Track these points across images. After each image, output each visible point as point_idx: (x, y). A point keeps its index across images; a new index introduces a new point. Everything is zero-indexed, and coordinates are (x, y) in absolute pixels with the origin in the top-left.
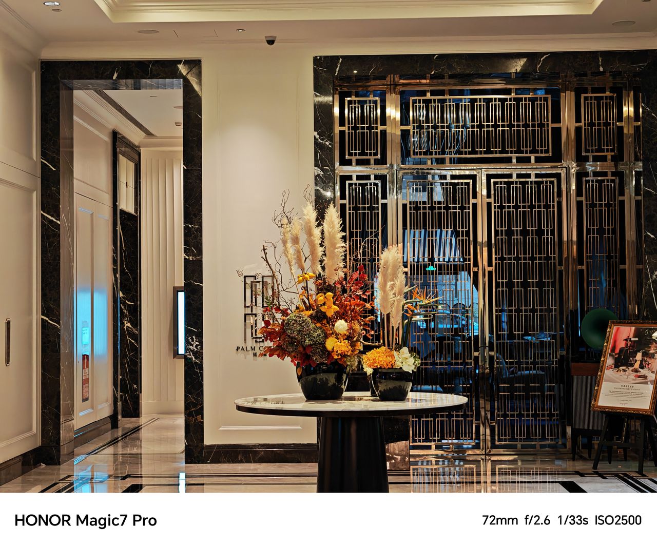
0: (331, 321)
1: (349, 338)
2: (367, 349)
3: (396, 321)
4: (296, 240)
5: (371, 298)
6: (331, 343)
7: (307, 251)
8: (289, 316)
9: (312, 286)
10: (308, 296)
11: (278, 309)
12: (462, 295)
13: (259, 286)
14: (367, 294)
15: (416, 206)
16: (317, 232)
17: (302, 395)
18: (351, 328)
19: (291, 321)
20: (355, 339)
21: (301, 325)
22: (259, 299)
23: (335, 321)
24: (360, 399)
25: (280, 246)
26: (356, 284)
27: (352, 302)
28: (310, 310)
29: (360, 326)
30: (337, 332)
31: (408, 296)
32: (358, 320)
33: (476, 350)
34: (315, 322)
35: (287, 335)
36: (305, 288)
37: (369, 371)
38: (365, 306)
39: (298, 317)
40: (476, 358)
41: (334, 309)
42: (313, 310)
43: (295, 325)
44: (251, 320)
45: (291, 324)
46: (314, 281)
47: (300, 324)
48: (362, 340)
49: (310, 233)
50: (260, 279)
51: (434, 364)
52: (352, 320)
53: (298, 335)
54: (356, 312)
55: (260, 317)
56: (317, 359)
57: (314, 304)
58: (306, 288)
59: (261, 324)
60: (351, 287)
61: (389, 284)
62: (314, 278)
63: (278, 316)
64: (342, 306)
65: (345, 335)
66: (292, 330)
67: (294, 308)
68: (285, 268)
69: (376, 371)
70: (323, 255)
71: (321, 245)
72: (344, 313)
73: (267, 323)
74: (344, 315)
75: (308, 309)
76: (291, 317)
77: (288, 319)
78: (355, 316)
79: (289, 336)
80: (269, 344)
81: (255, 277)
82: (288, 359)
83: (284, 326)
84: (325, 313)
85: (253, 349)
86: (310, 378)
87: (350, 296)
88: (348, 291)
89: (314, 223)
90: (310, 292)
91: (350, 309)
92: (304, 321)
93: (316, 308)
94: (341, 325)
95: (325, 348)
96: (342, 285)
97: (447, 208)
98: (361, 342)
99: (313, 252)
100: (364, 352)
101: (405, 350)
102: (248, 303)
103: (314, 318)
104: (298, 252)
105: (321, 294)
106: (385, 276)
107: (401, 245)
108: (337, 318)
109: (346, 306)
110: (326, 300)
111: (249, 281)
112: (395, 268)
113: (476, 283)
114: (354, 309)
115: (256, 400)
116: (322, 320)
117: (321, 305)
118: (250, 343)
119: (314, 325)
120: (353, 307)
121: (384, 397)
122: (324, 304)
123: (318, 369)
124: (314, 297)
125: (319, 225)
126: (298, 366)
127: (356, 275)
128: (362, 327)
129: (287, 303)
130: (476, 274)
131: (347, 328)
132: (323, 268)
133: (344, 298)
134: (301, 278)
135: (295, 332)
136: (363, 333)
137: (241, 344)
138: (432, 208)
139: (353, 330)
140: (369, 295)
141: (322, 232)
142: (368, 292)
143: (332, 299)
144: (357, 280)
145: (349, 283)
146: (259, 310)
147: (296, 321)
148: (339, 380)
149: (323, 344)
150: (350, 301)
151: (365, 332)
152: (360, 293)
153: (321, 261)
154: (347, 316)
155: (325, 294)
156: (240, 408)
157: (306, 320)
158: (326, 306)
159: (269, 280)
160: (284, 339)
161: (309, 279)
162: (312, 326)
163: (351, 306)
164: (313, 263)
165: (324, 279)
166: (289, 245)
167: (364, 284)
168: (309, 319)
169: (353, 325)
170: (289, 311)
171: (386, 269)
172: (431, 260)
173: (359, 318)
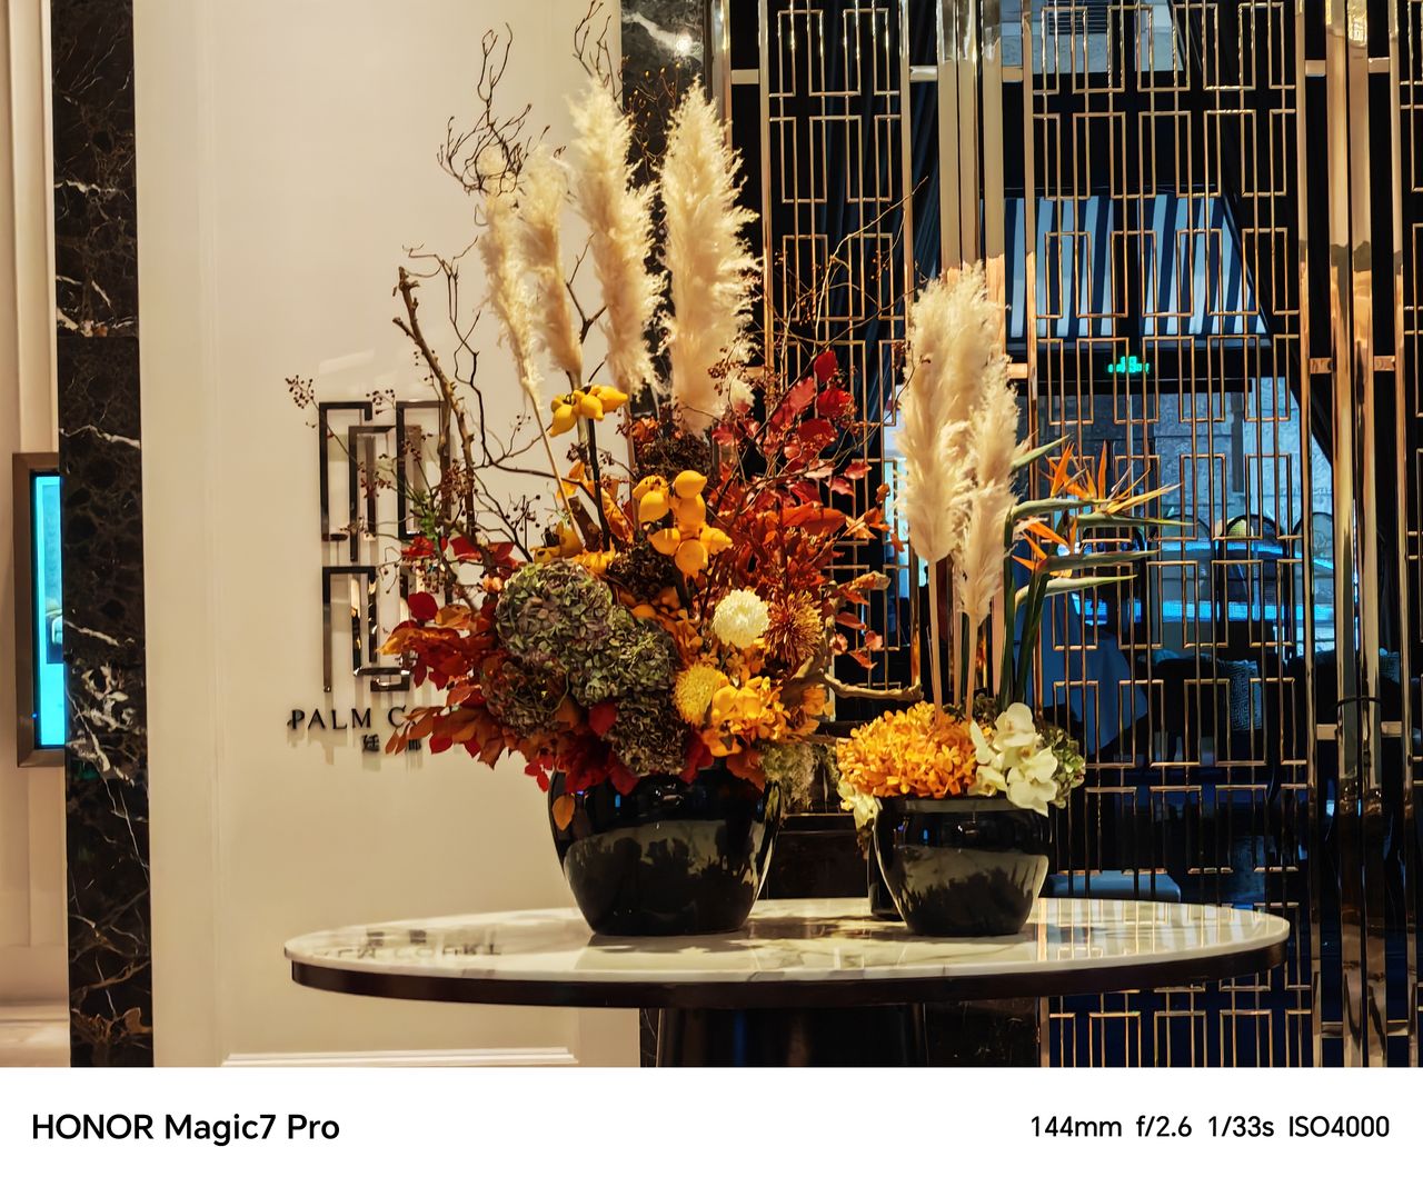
0: (699, 594)
1: (774, 665)
2: (855, 713)
3: (978, 594)
4: (542, 246)
5: (870, 494)
6: (698, 691)
7: (591, 295)
8: (514, 578)
9: (612, 442)
10: (598, 487)
11: (468, 545)
12: (1264, 477)
13: (385, 447)
14: (853, 476)
15: (1064, 94)
16: (632, 209)
17: (574, 914)
18: (784, 625)
19: (523, 594)
20: (800, 674)
21: (569, 616)
22: (387, 500)
23: (718, 597)
24: (825, 929)
25: (473, 270)
26: (806, 434)
27: (787, 511)
28: (607, 549)
29: (824, 616)
30: (726, 642)
31: (1028, 482)
32: (813, 590)
33: (1326, 715)
34: (630, 598)
35: (508, 658)
36: (581, 452)
37: (863, 808)
38: (844, 528)
39: (555, 577)
40: (1327, 750)
41: (712, 542)
42: (620, 547)
43: (542, 614)
44: (353, 595)
45: (526, 610)
46: (622, 420)
47: (563, 610)
48: (830, 677)
49: (601, 214)
50: (386, 416)
51: (1145, 776)
52: (790, 588)
53: (554, 655)
54: (804, 553)
55: (389, 582)
56: (638, 758)
57: (624, 523)
58: (586, 454)
59: (394, 611)
60: (782, 445)
61: (947, 431)
62: (621, 410)
63: (470, 573)
64: (746, 529)
65: (761, 652)
66: (529, 634)
67: (535, 539)
68: (496, 370)
69: (892, 806)
70: (660, 307)
71: (653, 266)
72: (754, 560)
73: (421, 607)
74: (752, 568)
75: (596, 542)
76: (523, 578)
77: (514, 589)
78: (801, 573)
79: (517, 661)
80: (430, 695)
81: (366, 408)
82: (513, 762)
83: (495, 620)
84: (669, 559)
85: (362, 719)
86: (610, 841)
87: (781, 487)
88: (772, 462)
89: (618, 171)
90: (605, 470)
91: (779, 541)
92: (579, 597)
93: (630, 540)
94: (741, 609)
95: (671, 710)
96: (746, 442)
97: (1197, 101)
98: (829, 684)
99: (616, 297)
100: (840, 729)
101: (1018, 718)
102: (340, 521)
103: (626, 582)
104: (552, 297)
105: (652, 479)
106: (927, 395)
107: (996, 264)
108: (723, 582)
109: (763, 528)
110: (675, 505)
111: (340, 424)
112: (974, 365)
113: (1322, 428)
114: (797, 540)
115: (376, 940)
116: (657, 591)
117: (655, 528)
118: (349, 694)
119: (623, 613)
120: (791, 532)
121: (931, 921)
122: (668, 521)
123: (643, 802)
124: (623, 490)
125: (642, 178)
126: (555, 790)
127: (803, 395)
128: (830, 621)
129: (505, 518)
130: (1323, 386)
131: (765, 625)
132: (663, 366)
133: (751, 496)
134: (566, 410)
135: (542, 645)
136: (837, 646)
137: (312, 700)
138: (1132, 102)
139: (795, 633)
140: (860, 482)
141: (657, 211)
142: (856, 467)
143: (700, 499)
144: (808, 414)
145: (776, 429)
146: (386, 551)
147: (548, 597)
148: (735, 847)
149: (664, 695)
150: (779, 507)
151: (843, 641)
152: (820, 471)
153: (654, 335)
154: (766, 572)
155: (670, 476)
156: (306, 974)
157: (589, 589)
158: (675, 533)
159: (429, 423)
160: (496, 676)
161: (599, 414)
162: (615, 617)
163: (782, 528)
164: (618, 345)
165: (668, 412)
166: (513, 265)
167: (841, 431)
168: (601, 588)
169: (792, 609)
170: (516, 555)
171: (932, 366)
172: (1130, 326)
173: (821, 579)
